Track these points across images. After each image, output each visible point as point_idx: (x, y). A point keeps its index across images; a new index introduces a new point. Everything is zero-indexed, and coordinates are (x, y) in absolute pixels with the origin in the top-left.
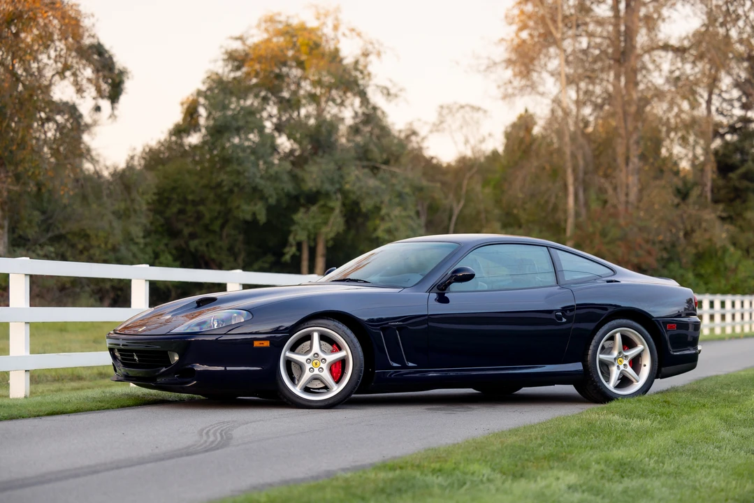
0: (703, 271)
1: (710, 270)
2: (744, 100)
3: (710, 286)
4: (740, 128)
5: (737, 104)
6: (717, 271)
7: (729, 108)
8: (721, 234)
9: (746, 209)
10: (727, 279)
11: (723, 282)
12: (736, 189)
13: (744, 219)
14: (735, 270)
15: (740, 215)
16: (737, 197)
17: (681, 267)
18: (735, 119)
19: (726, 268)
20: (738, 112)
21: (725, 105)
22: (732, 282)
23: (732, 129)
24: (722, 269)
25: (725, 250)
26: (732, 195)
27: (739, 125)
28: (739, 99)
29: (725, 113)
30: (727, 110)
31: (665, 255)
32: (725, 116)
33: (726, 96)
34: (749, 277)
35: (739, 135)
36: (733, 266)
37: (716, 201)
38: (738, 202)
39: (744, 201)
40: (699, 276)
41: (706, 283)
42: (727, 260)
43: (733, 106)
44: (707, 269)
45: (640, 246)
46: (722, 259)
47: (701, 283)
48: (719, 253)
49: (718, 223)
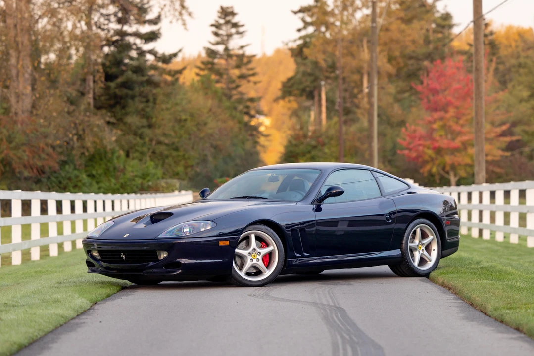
0: (94, 172)
1: (100, 171)
2: (120, 15)
3: (102, 185)
4: (117, 41)
5: (113, 19)
6: (107, 171)
7: (106, 22)
8: (111, 137)
9: (126, 114)
10: (117, 178)
11: (113, 181)
12: (115, 96)
13: (125, 124)
14: (123, 171)
15: (120, 120)
16: (117, 103)
17: (75, 169)
18: (112, 32)
19: (115, 168)
20: (114, 26)
21: (102, 20)
22: (122, 181)
23: (110, 43)
24: (111, 169)
25: (113, 152)
26: (112, 102)
27: (115, 38)
28: (115, 15)
29: (103, 27)
30: (104, 25)
31: (63, 158)
32: (103, 30)
33: (104, 11)
34: (136, 176)
35: (115, 47)
36: (122, 166)
37: (98, 108)
38: (118, 108)
39: (123, 107)
40: (91, 176)
41: (98, 183)
42: (115, 161)
43: (109, 20)
44: (98, 170)
45: (43, 150)
46: (110, 161)
47: (94, 183)
48: (110, 155)
49: (107, 129)
